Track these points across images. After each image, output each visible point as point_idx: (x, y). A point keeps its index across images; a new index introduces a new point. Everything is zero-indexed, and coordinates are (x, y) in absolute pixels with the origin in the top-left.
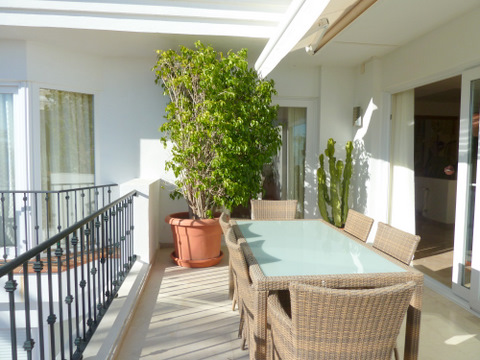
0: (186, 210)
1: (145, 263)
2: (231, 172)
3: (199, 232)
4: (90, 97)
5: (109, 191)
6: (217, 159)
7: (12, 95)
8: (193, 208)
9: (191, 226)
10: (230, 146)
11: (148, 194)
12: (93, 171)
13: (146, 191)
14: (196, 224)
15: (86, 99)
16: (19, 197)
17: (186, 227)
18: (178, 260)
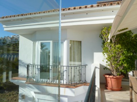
0: (110, 73)
1: (98, 88)
2: (126, 61)
3: (115, 80)
4: (80, 42)
5: (86, 67)
6: (122, 58)
7: (63, 42)
8: (112, 72)
9: (113, 78)
10: (126, 54)
11: (99, 68)
12: (81, 61)
13: (99, 67)
14: (114, 77)
15: (79, 42)
16: (65, 67)
17: (111, 78)
18: (108, 88)
